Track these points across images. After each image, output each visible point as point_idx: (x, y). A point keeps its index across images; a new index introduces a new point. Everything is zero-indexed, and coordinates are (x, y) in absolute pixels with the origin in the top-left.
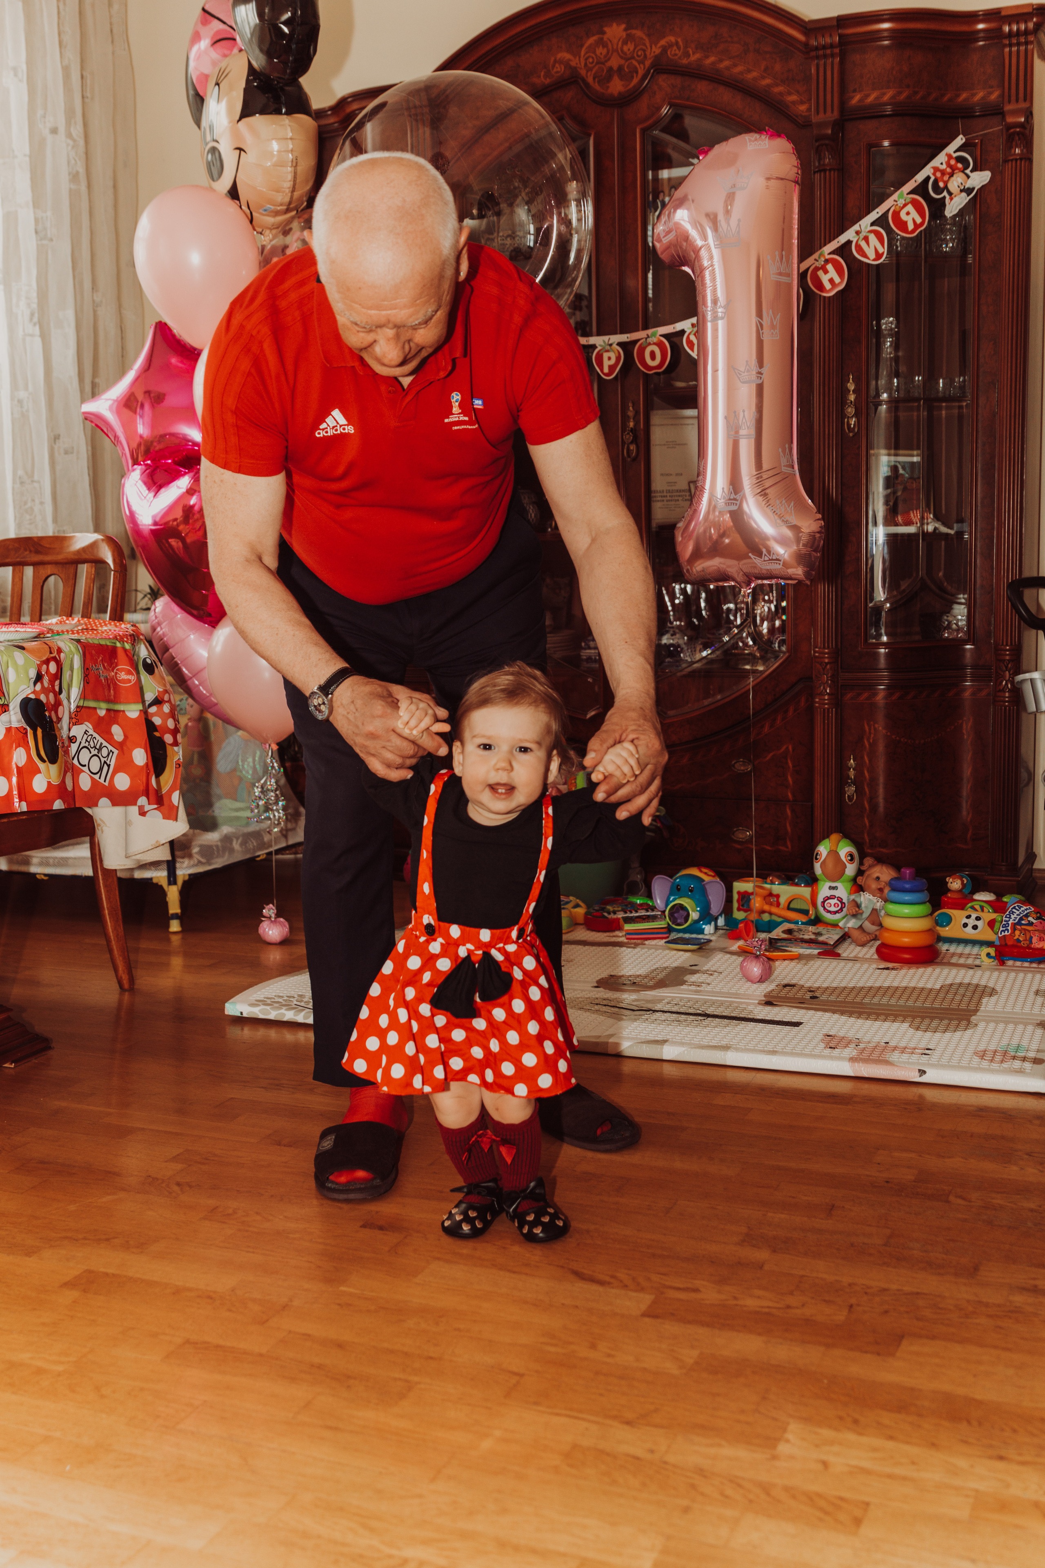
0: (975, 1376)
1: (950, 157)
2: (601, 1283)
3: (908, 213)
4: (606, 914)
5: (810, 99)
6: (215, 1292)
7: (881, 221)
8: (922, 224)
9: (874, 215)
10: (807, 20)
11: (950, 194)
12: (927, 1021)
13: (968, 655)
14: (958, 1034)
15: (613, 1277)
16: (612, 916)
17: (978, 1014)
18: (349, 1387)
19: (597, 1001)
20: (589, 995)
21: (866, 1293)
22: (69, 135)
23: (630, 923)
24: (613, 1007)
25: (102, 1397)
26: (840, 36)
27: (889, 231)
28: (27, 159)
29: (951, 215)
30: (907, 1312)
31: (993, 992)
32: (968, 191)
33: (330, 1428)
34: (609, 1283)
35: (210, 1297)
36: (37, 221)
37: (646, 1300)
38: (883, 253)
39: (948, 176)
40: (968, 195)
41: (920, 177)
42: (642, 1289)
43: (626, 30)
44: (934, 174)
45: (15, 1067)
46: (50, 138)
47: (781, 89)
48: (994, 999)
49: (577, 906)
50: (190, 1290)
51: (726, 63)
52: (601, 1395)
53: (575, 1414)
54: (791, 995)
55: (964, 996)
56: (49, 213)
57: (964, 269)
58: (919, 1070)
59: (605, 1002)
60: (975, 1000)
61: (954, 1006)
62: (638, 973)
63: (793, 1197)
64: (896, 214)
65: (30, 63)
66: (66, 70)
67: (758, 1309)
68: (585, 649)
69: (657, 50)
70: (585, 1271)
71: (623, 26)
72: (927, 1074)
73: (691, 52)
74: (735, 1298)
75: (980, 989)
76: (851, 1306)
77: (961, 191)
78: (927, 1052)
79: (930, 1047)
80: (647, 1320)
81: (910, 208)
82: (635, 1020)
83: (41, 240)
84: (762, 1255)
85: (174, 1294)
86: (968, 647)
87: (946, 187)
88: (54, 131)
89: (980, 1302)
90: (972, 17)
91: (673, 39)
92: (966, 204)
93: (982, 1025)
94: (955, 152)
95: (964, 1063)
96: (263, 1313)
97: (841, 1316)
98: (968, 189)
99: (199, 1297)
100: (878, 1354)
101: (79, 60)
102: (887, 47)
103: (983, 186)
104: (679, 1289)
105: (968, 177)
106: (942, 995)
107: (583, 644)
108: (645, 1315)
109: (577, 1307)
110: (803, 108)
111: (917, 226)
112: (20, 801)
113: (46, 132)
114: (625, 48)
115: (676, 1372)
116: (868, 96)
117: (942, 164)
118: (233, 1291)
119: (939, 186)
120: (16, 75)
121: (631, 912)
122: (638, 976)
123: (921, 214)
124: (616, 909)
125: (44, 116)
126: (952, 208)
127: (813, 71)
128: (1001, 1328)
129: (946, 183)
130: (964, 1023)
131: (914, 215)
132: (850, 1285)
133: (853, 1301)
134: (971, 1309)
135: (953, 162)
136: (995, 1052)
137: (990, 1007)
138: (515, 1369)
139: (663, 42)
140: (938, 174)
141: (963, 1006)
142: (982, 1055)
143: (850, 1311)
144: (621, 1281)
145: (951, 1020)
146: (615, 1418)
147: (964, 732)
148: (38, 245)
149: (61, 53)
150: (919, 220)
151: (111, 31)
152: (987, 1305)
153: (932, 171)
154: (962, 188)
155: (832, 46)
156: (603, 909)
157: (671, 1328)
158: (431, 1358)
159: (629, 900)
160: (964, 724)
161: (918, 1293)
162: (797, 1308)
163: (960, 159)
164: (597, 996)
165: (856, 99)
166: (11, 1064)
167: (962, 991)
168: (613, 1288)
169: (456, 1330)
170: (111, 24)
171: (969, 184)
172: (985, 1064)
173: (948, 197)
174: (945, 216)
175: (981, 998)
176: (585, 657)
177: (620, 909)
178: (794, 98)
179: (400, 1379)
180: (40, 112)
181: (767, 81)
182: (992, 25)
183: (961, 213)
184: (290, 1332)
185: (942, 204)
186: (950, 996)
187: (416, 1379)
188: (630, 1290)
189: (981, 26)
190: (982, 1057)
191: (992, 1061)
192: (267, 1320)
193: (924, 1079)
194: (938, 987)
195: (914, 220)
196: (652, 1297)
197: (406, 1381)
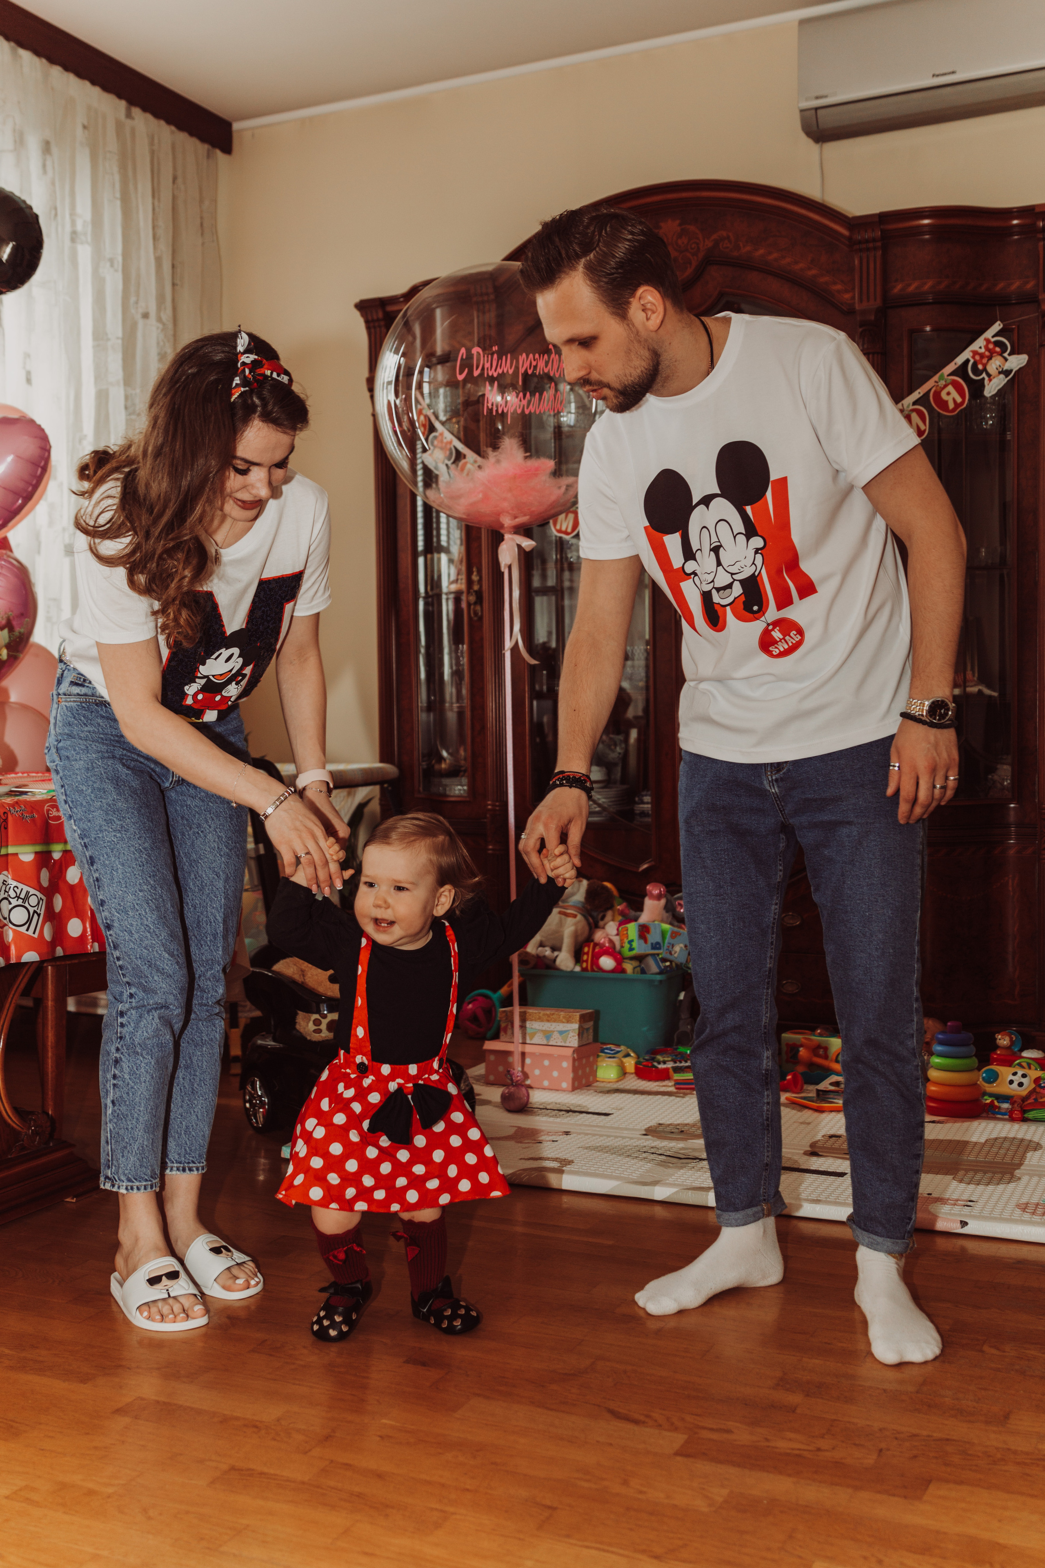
0: (1000, 1521)
1: (988, 341)
2: (636, 1422)
3: (948, 394)
4: (655, 1064)
5: (854, 289)
6: (261, 1422)
7: (923, 401)
8: (962, 403)
9: (916, 395)
10: (850, 216)
11: (989, 375)
12: (971, 1174)
13: (1012, 813)
14: (1001, 1187)
15: (647, 1416)
16: (661, 1066)
17: (1022, 1168)
18: (387, 1516)
19: (645, 1150)
20: (637, 1143)
21: (896, 1438)
22: (159, 319)
23: (679, 1073)
24: (661, 1155)
25: (149, 1518)
26: (882, 231)
27: (931, 410)
28: (120, 341)
29: (990, 395)
30: (936, 1458)
31: (1037, 1147)
32: (1007, 373)
33: (366, 1554)
34: (644, 1422)
35: (256, 1427)
36: (127, 398)
37: (680, 1439)
38: (925, 431)
39: (986, 359)
40: (1006, 377)
41: (960, 360)
42: (676, 1429)
43: (680, 225)
44: (973, 357)
45: (76, 1201)
46: (141, 323)
47: (826, 279)
48: (1038, 1153)
49: (628, 1055)
50: (237, 1419)
51: (775, 255)
52: (631, 1530)
53: (606, 1548)
54: (836, 1146)
55: (1008, 1150)
56: (138, 391)
57: (1003, 445)
58: (961, 1222)
59: (653, 1150)
60: (1019, 1154)
61: (998, 1159)
62: (686, 1122)
63: (829, 1344)
64: (937, 394)
65: (126, 255)
66: (158, 260)
67: (788, 1451)
68: (639, 804)
69: (709, 244)
70: (621, 1411)
71: (678, 222)
72: (969, 1226)
73: (741, 245)
74: (767, 1440)
75: (1026, 1143)
76: (881, 1450)
77: (1000, 373)
78: (970, 1203)
79: (972, 1199)
80: (679, 1458)
81: (950, 388)
82: (682, 1168)
83: (130, 414)
84: (795, 1398)
85: (221, 1422)
86: (1012, 805)
87: (985, 370)
88: (146, 316)
89: (1009, 1449)
90: (1007, 213)
91: (724, 233)
92: (1005, 385)
93: (1025, 1179)
94: (993, 337)
95: (1006, 1215)
96: (306, 1442)
97: (870, 1460)
98: (1007, 371)
99: (245, 1426)
100: (905, 1497)
101: (170, 252)
102: (927, 240)
103: (1020, 369)
104: (711, 1429)
105: (1006, 360)
106: (986, 1149)
107: (637, 799)
108: (677, 1454)
109: (611, 1444)
110: (847, 296)
111: (957, 405)
112: (92, 942)
113: (138, 317)
114: (680, 242)
115: (705, 1509)
116: (909, 285)
117: (980, 348)
118: (278, 1421)
119: (978, 369)
120: (112, 265)
121: (681, 1062)
122: (686, 1125)
123: (961, 393)
124: (666, 1059)
125: (137, 302)
126: (991, 388)
127: (856, 262)
128: (1028, 1475)
129: (985, 366)
130: (1008, 1176)
131: (955, 394)
132: (880, 1430)
133: (883, 1445)
134: (999, 1456)
135: (991, 346)
136: (1037, 1204)
137: (1034, 1161)
138: (548, 1503)
139: (714, 237)
140: (977, 358)
141: (1007, 1160)
142: (1024, 1207)
143: (879, 1455)
144: (656, 1421)
145: (994, 1173)
146: (643, 1552)
147: (1010, 889)
148: (127, 420)
149: (154, 244)
150: (959, 400)
151: (202, 225)
152: (1015, 1452)
153: (971, 354)
154: (1001, 370)
155: (874, 240)
156: (653, 1059)
157: (702, 1467)
158: (468, 1490)
159: (679, 1050)
160: (1010, 882)
161: (947, 1440)
162: (827, 1451)
163: (997, 344)
164: (645, 1144)
165: (897, 289)
166: (73, 1199)
167: (1006, 1145)
168: (647, 1427)
169: (492, 1463)
170: (202, 218)
171: (1007, 366)
172: (1027, 1216)
173: (987, 379)
174: (984, 397)
175: (1025, 1152)
176: (638, 812)
177: (670, 1059)
178: (839, 287)
179: (437, 1509)
180: (133, 299)
181: (814, 272)
182: (1027, 221)
183: (1001, 393)
184: (332, 1461)
185: (981, 385)
186: (995, 1150)
187: (452, 1509)
188: (665, 1430)
189: (1015, 222)
190: (1024, 1210)
191: (1033, 1213)
192: (310, 1450)
193: (966, 1230)
194: (983, 1140)
195: (954, 400)
196: (685, 1437)
197: (442, 1511)
